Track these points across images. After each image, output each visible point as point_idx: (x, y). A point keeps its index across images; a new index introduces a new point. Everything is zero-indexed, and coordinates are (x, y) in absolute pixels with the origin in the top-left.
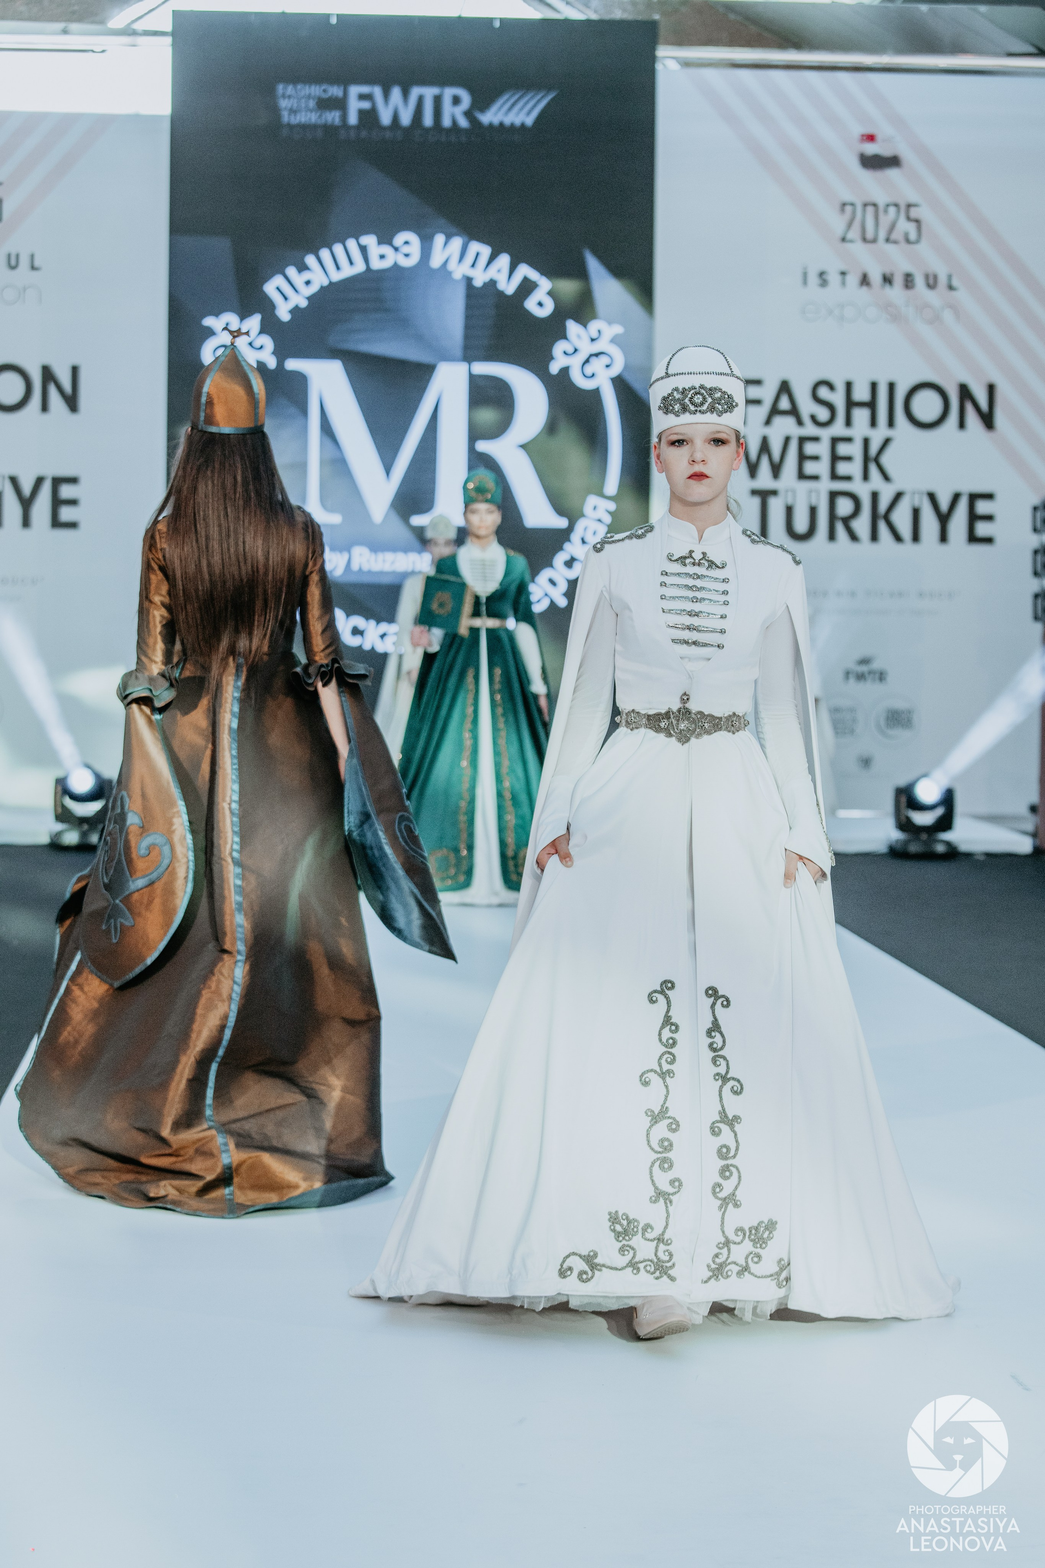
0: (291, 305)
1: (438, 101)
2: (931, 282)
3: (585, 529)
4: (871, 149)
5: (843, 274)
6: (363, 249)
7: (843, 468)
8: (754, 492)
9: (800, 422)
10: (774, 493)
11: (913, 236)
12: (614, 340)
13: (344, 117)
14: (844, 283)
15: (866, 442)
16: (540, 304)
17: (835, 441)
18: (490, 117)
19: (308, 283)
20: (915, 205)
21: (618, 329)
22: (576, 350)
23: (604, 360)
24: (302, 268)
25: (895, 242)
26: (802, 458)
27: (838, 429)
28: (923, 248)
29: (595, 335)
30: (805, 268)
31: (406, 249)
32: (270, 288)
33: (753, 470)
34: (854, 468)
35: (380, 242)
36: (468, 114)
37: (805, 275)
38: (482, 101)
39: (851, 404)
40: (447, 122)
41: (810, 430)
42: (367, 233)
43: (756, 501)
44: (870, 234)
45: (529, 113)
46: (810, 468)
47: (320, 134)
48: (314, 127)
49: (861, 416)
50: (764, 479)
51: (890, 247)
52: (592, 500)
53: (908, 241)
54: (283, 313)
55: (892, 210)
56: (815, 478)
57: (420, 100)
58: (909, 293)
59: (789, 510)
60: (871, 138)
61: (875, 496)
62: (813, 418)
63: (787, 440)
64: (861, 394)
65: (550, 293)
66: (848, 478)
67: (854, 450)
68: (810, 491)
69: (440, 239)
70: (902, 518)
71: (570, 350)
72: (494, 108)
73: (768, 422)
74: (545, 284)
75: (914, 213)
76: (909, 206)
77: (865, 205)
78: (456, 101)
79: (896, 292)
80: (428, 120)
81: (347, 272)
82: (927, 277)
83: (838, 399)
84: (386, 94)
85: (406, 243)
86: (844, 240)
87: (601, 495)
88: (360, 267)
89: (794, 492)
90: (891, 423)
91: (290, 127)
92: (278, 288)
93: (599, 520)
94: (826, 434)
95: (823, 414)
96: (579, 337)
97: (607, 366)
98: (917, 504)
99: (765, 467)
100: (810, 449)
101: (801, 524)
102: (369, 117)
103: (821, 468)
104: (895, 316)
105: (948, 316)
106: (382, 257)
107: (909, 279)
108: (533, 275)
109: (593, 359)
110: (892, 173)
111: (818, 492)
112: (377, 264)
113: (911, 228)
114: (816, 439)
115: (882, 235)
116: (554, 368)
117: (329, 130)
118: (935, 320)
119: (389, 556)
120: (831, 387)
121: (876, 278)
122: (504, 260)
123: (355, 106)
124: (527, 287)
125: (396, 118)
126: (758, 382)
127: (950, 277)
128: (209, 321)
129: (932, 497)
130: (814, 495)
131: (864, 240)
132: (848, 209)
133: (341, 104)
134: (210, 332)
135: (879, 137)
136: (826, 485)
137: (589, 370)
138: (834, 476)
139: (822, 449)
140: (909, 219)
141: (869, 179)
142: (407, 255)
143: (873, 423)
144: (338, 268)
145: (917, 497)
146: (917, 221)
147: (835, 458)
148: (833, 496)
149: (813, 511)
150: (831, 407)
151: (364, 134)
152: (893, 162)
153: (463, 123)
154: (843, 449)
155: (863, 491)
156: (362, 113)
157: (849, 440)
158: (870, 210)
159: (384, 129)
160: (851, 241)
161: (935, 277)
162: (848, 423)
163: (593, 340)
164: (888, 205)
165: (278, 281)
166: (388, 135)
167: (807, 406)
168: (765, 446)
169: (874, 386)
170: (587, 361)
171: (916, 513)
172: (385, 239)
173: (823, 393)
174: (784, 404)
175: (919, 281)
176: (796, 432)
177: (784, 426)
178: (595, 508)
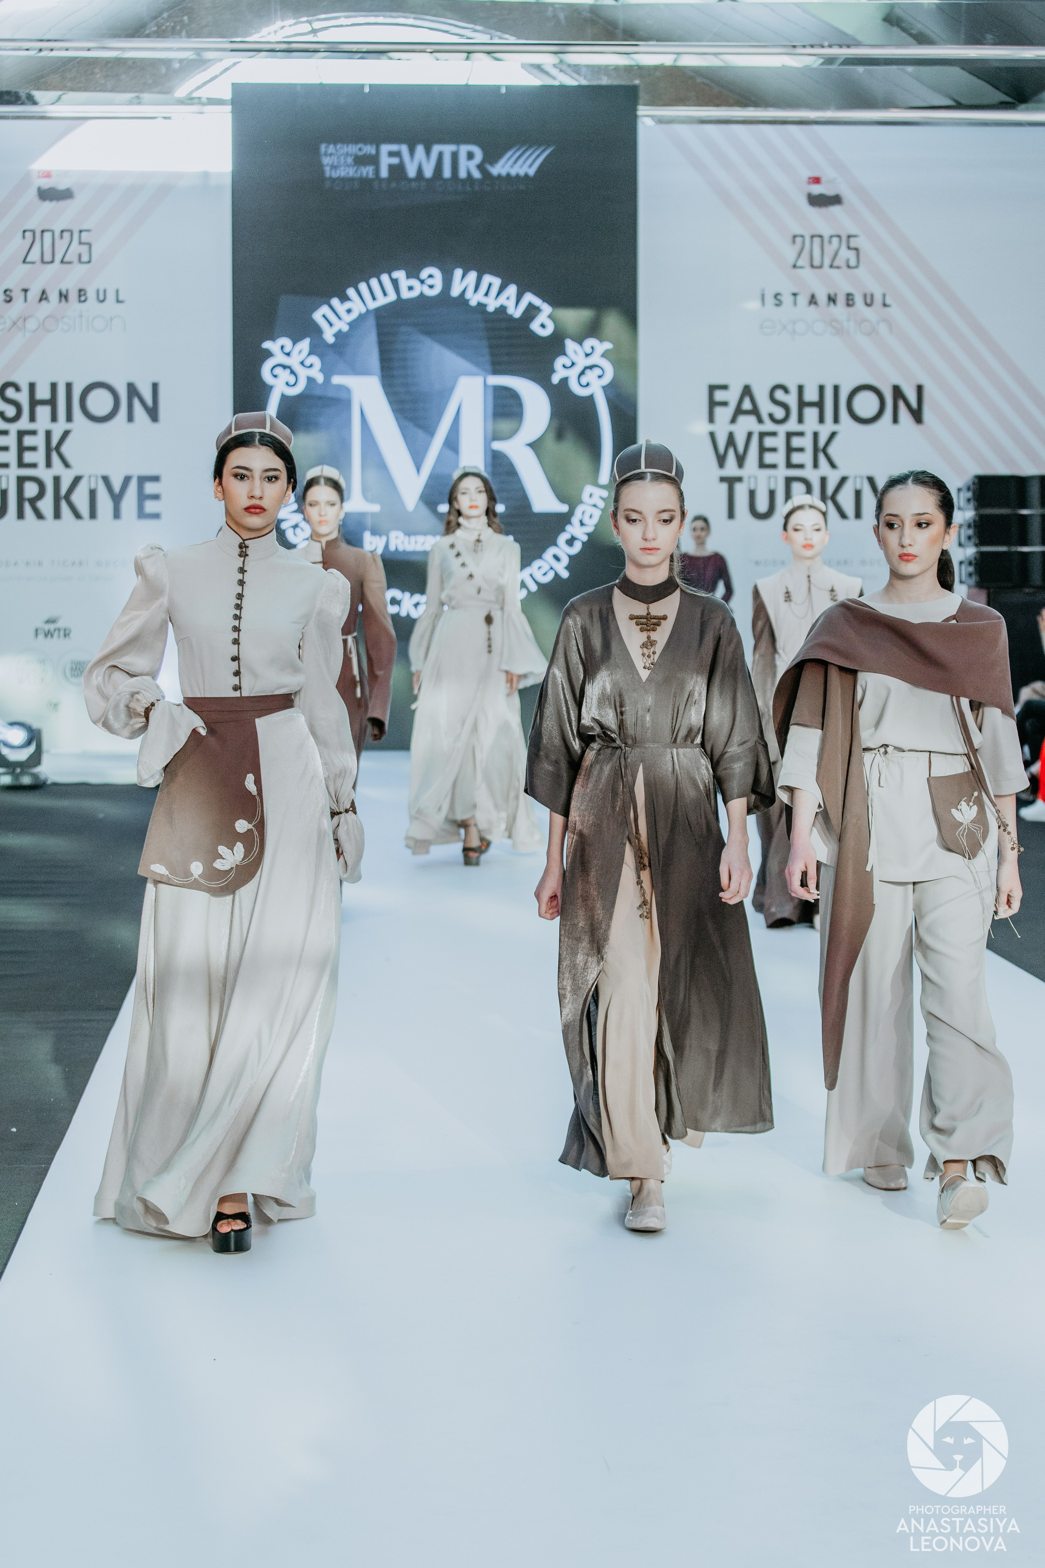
0: (335, 330)
1: (455, 156)
2: (869, 301)
3: (583, 513)
4: (816, 190)
5: (795, 295)
6: (395, 283)
7: (796, 458)
8: (723, 479)
9: (760, 421)
10: (739, 479)
11: (853, 263)
12: (604, 355)
13: (377, 171)
14: (795, 303)
15: (816, 435)
16: (543, 326)
17: (789, 435)
18: (499, 169)
19: (349, 311)
20: (855, 236)
21: (608, 346)
22: (573, 364)
23: (597, 371)
24: (344, 298)
25: (838, 267)
26: (762, 450)
27: (792, 425)
28: (861, 272)
29: (589, 351)
30: (763, 290)
31: (430, 282)
32: (317, 316)
33: (721, 460)
34: (805, 458)
35: (408, 276)
36: (480, 167)
37: (763, 296)
38: (492, 156)
39: (802, 404)
40: (463, 174)
41: (769, 426)
42: (398, 269)
43: (725, 486)
44: (817, 262)
45: (530, 166)
46: (769, 458)
47: (357, 185)
48: (352, 179)
49: (811, 414)
50: (731, 468)
51: (834, 272)
52: (589, 489)
53: (849, 267)
54: (329, 337)
55: (835, 241)
56: (774, 466)
57: (441, 155)
58: (850, 309)
59: (752, 494)
60: (817, 180)
61: (823, 481)
62: (771, 416)
63: (750, 435)
64: (811, 395)
65: (550, 317)
66: (801, 466)
67: (806, 442)
68: (770, 478)
69: (458, 272)
70: (846, 499)
71: (569, 364)
72: (502, 162)
73: (733, 420)
74: (546, 309)
75: (853, 243)
76: (849, 237)
77: (812, 237)
78: (470, 156)
79: (839, 310)
80: (447, 173)
81: (382, 301)
82: (865, 296)
83: (792, 400)
84: (412, 152)
85: (431, 276)
86: (795, 266)
87: (596, 484)
88: (392, 297)
89: (756, 478)
90: (836, 420)
91: (332, 179)
92: (324, 316)
93: (595, 506)
94: (782, 430)
95: (779, 413)
96: (575, 352)
97: (600, 377)
98: (858, 487)
99: (731, 458)
100: (769, 442)
101: (762, 506)
102: (398, 171)
103: (778, 458)
104: (839, 331)
105: (883, 329)
106: (411, 288)
107: (851, 297)
108: (537, 301)
109: (588, 372)
110: (835, 209)
111: (776, 478)
112: (406, 295)
113: (852, 255)
114: (774, 434)
115: (827, 262)
116: (555, 379)
117: (365, 182)
118: (872, 332)
119: (420, 539)
120: (786, 390)
121: (822, 298)
122: (512, 290)
123: (385, 162)
124: (531, 312)
125: (420, 171)
126: (725, 387)
127: (884, 296)
128: (267, 345)
129: (871, 481)
130: (772, 480)
131: (812, 266)
132: (799, 240)
133: (374, 160)
134: (268, 354)
135: (823, 180)
136: (783, 472)
137: (584, 380)
138: (789, 465)
139: (779, 442)
140: (849, 248)
141: (815, 214)
142: (431, 287)
143: (821, 420)
144: (374, 298)
145: (858, 480)
146: (856, 249)
147: (790, 450)
148: (789, 481)
149: (772, 494)
150: (785, 406)
151: (394, 185)
152: (836, 200)
153: (477, 174)
154: (796, 442)
155: (814, 477)
156: (391, 167)
157: (801, 434)
158: (817, 241)
159: (410, 180)
160: (801, 267)
161: (872, 296)
162: (801, 420)
163: (587, 355)
164: (831, 237)
165: (324, 309)
166: (413, 184)
167: (766, 407)
168: (731, 441)
169: (821, 389)
170: (582, 373)
171: (858, 494)
172: (413, 274)
173: (779, 395)
174: (747, 405)
175: (859, 300)
176: (757, 428)
177: (747, 423)
178: (591, 495)
